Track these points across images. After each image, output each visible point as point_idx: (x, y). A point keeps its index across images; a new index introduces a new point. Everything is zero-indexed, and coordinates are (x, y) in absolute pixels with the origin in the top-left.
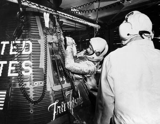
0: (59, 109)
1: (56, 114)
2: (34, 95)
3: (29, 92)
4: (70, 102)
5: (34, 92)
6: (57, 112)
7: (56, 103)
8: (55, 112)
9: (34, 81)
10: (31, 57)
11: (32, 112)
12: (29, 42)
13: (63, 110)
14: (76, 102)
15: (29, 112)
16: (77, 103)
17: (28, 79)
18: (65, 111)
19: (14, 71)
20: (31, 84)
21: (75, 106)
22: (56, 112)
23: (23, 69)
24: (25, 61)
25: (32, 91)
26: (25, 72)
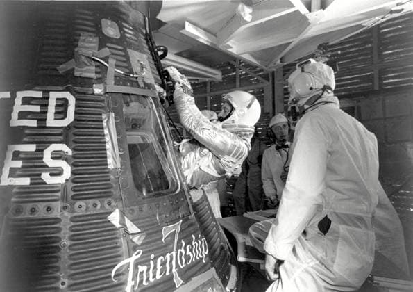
0: (142, 273)
1: (133, 286)
2: (71, 238)
3: (59, 230)
4: (174, 253)
5: (73, 229)
6: (136, 283)
7: (135, 257)
8: (130, 283)
9: (75, 198)
10: (70, 134)
11: (64, 286)
12: (67, 95)
13: (154, 277)
14: (190, 253)
15: (54, 285)
16: (191, 255)
17: (59, 194)
18: (158, 277)
19: (18, 173)
20: (65, 208)
21: (186, 263)
22: (133, 283)
23: (47, 166)
24: (53, 145)
25: (68, 227)
26: (51, 175)
